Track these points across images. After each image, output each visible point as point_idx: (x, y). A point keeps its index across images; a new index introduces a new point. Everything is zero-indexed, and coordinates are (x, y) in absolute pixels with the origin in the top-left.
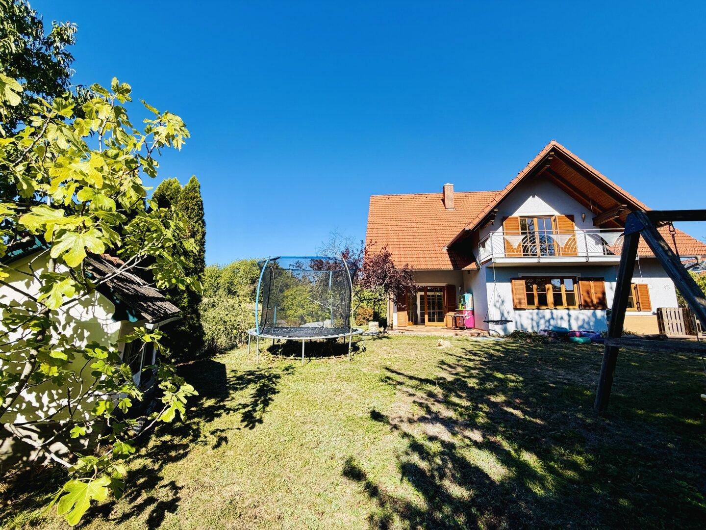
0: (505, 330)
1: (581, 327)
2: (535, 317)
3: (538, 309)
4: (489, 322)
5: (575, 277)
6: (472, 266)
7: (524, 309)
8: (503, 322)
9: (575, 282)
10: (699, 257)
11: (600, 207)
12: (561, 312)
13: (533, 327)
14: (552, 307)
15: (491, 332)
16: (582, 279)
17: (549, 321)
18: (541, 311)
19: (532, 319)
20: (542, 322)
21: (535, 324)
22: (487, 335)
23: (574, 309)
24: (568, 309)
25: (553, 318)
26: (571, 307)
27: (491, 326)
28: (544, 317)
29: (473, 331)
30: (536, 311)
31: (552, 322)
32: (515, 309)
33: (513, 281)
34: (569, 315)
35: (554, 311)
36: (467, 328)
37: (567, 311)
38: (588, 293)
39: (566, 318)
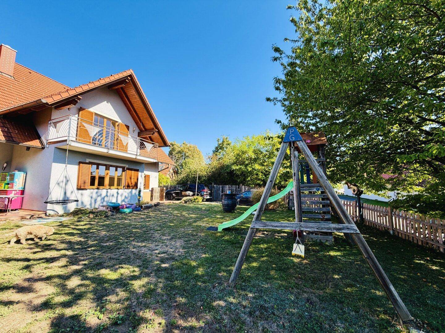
0: (65, 208)
1: (123, 201)
2: (94, 196)
3: (98, 189)
4: (46, 203)
5: (125, 167)
6: (35, 143)
7: (86, 189)
8: (65, 202)
9: (124, 170)
10: (169, 165)
11: (144, 127)
12: (113, 191)
13: (91, 204)
14: (108, 187)
15: (48, 212)
16: (128, 169)
17: (104, 198)
18: (100, 190)
19: (92, 197)
20: (99, 199)
21: (93, 201)
22: (43, 216)
23: (121, 189)
24: (118, 189)
25: (107, 196)
26: (119, 187)
27: (49, 206)
28: (101, 195)
29: (21, 213)
30: (96, 190)
31: (106, 199)
32: (79, 189)
33: (81, 164)
34: (118, 193)
35: (109, 190)
36: (12, 210)
37: (116, 190)
38: (131, 178)
39: (115, 195)
